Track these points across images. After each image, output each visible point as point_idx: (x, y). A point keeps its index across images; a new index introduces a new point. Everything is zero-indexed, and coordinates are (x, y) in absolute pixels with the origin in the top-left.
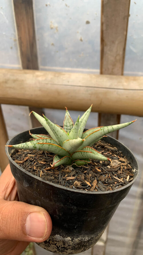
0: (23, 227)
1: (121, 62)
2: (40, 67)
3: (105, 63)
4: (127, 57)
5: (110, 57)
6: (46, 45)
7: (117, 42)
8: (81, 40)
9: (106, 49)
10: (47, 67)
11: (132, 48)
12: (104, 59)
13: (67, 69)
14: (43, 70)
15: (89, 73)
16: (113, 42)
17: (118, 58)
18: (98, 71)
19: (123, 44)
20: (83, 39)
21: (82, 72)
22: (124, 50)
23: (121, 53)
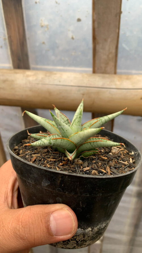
0: (48, 228)
1: (114, 60)
2: (32, 65)
3: (97, 62)
4: (119, 55)
5: (103, 55)
6: (37, 44)
7: (109, 40)
8: (73, 38)
9: (98, 47)
10: (39, 67)
11: (124, 45)
12: (97, 58)
13: (59, 68)
14: (35, 69)
15: (81, 72)
16: (106, 40)
17: (111, 56)
18: (91, 69)
19: (115, 42)
20: (74, 37)
21: (74, 71)
22: (117, 48)
23: (114, 51)
